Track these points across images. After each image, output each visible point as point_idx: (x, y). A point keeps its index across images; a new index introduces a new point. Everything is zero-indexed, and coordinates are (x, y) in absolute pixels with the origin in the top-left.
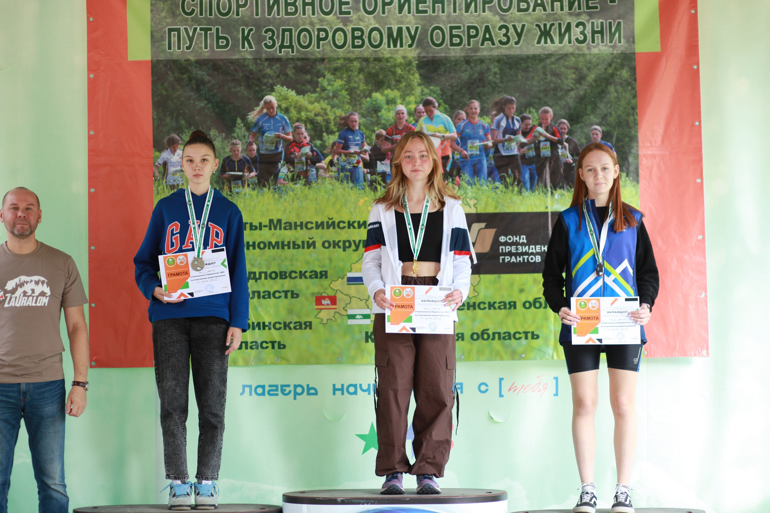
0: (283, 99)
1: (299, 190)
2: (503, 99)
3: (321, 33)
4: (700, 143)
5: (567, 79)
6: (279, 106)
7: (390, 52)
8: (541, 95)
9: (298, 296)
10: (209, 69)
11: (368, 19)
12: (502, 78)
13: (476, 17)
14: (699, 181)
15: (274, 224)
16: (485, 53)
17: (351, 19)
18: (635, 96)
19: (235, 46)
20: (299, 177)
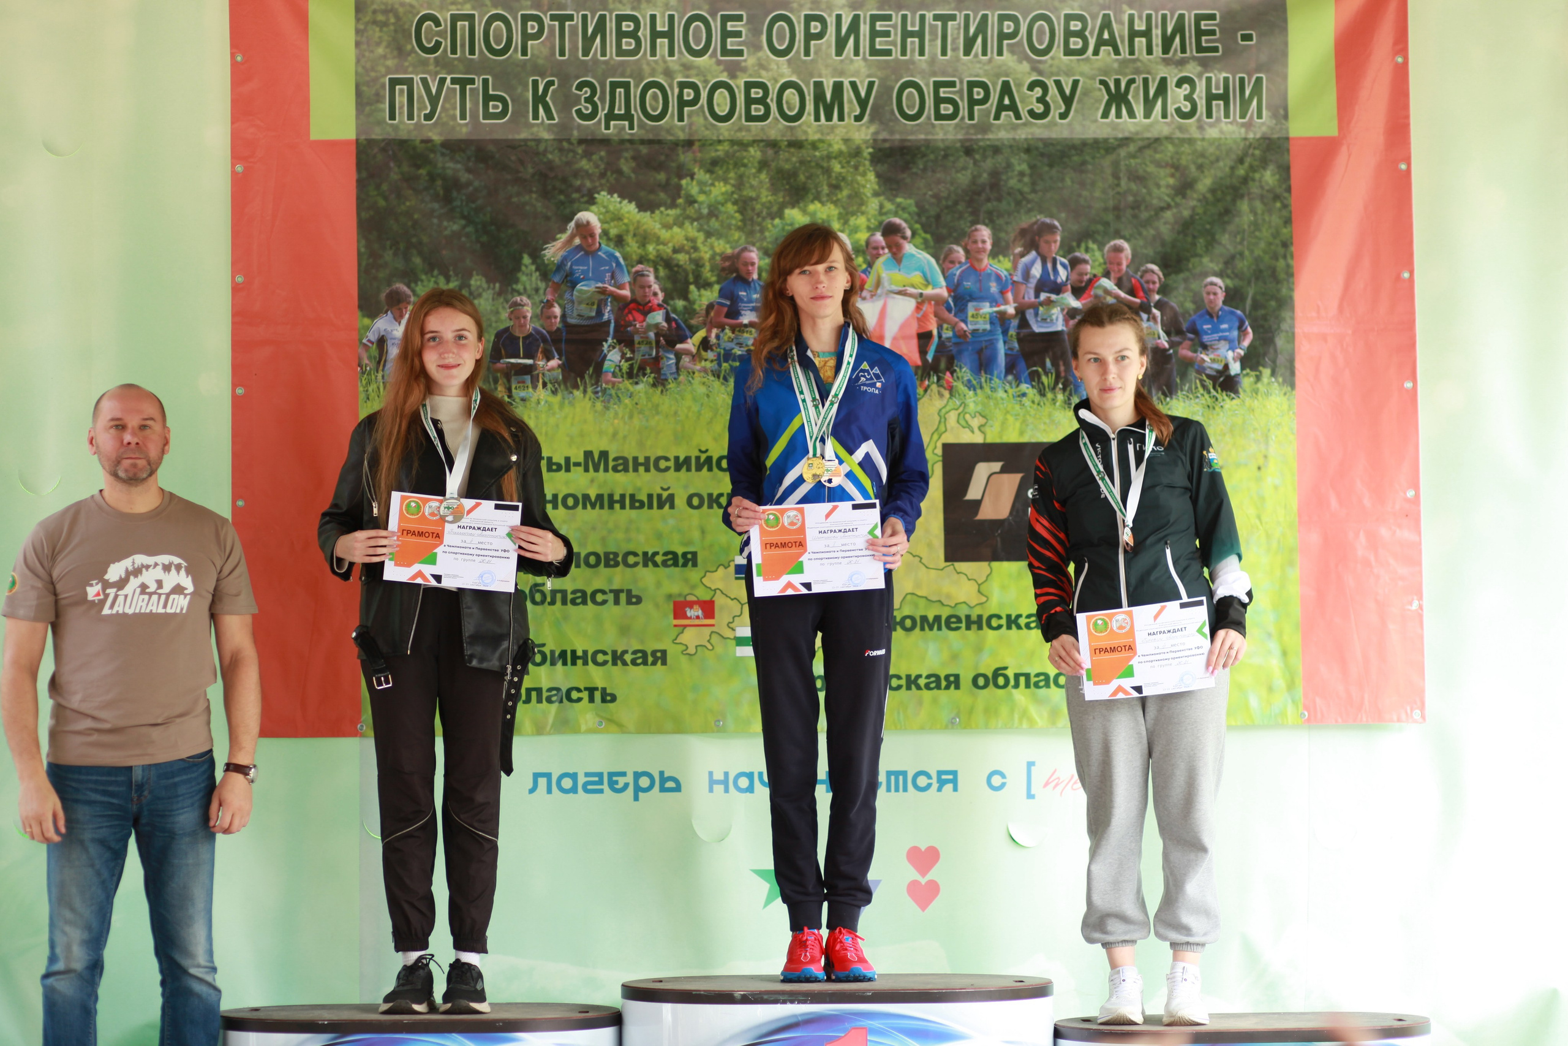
0: (613, 220)
1: (642, 395)
2: (1036, 223)
3: (686, 91)
4: (1412, 313)
5: (1158, 186)
6: (605, 233)
7: (820, 130)
8: (1110, 217)
9: (639, 600)
10: (469, 159)
11: (778, 65)
12: (1034, 184)
13: (984, 64)
14: (1409, 385)
15: (595, 461)
16: (1003, 135)
17: (743, 64)
18: (1288, 221)
19: (520, 114)
20: (642, 369)
